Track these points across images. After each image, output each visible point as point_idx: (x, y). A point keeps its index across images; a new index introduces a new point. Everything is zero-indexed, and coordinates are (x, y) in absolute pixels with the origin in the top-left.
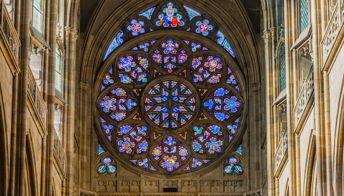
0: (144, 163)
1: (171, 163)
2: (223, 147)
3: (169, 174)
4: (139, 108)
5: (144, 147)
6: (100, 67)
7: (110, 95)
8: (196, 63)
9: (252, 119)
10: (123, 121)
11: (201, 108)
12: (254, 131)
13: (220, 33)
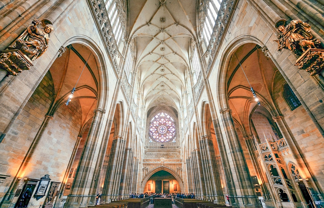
0: (158, 140)
1: (162, 140)
2: (172, 137)
3: (162, 142)
4: (157, 130)
5: (158, 137)
6: (150, 123)
7: (152, 128)
8: (167, 122)
9: (177, 132)
10: (154, 133)
11: (168, 130)
12: (177, 134)
13: (171, 118)
